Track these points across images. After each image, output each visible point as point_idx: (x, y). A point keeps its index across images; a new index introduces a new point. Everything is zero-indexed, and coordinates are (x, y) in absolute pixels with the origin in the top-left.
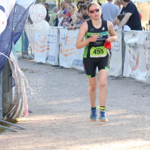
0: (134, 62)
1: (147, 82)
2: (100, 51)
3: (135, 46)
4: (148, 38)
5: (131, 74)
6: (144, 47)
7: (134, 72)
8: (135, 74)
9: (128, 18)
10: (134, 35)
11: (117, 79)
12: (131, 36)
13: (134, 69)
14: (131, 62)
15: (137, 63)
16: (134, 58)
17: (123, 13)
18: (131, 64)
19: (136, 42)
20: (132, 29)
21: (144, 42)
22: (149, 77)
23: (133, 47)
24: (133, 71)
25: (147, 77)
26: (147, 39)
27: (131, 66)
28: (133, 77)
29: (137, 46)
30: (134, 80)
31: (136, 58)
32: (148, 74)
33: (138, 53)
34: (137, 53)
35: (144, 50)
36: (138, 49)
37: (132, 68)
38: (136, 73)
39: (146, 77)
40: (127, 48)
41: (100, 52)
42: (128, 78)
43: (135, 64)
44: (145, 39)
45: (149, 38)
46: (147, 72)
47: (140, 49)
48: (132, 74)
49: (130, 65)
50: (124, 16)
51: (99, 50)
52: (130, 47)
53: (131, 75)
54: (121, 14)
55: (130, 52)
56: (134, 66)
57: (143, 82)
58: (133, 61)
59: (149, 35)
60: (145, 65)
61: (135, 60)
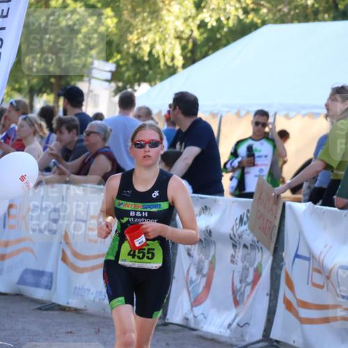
0: (198, 282)
1: (234, 341)
2: (146, 251)
3: (207, 239)
4: (245, 219)
5: (187, 316)
6: (232, 241)
7: (198, 310)
8: (201, 317)
9: (190, 161)
10: (206, 207)
13: (196, 302)
14: (192, 282)
15: (208, 286)
16: (199, 271)
17: (178, 146)
18: (190, 289)
19: (211, 227)
21: (233, 229)
22: (238, 324)
23: (200, 241)
24: (194, 309)
25: (234, 325)
26: (241, 219)
27: (189, 293)
28: (192, 325)
29: (212, 239)
30: (195, 333)
31: (205, 271)
32: (236, 316)
33: (214, 256)
34: (210, 259)
35: (231, 251)
36: (212, 249)
37: (192, 300)
38: (203, 314)
39: (230, 325)
41: (147, 255)
42: (180, 328)
43: (201, 289)
44: (238, 221)
45: (247, 217)
46: (234, 312)
47: (219, 246)
48: (191, 317)
49: (188, 289)
50: (179, 154)
51: (144, 249)
53: (187, 319)
55: (189, 254)
56: (198, 295)
57: (223, 340)
58: (197, 279)
59: (248, 211)
60: (230, 293)
61: (204, 276)
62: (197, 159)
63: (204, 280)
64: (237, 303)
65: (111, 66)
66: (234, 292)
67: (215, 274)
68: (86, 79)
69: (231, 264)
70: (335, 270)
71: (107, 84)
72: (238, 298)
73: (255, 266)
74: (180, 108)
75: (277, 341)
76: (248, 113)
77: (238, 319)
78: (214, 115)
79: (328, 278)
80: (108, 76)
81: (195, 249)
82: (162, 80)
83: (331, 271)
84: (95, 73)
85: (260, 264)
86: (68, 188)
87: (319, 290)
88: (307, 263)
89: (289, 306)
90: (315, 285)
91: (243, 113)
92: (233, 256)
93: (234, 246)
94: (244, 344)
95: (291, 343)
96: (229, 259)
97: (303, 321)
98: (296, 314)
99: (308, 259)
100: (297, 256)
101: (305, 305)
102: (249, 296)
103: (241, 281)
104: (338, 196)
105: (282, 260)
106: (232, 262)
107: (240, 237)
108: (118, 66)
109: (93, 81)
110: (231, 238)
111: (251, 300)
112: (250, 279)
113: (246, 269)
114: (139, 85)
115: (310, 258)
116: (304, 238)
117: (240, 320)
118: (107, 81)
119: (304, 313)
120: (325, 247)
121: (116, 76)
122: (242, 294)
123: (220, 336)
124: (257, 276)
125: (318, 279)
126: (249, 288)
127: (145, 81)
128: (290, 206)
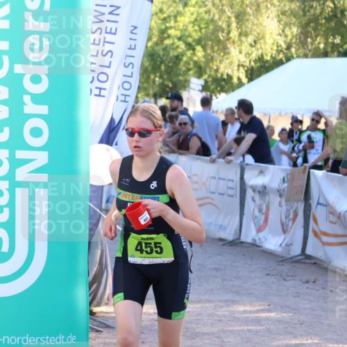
0: (260, 217)
1: (284, 254)
2: (153, 245)
3: (263, 191)
4: (286, 180)
5: (255, 238)
6: (279, 193)
7: (261, 235)
8: (263, 239)
9: (250, 142)
10: (262, 171)
11: (231, 246)
12: (256, 172)
13: (259, 230)
14: (256, 217)
15: (266, 220)
16: (260, 211)
17: (242, 133)
19: (266, 184)
20: (256, 161)
21: (279, 186)
22: (286, 245)
23: (259, 192)
24: (259, 234)
25: (284, 245)
26: (284, 180)
27: (255, 224)
28: (258, 244)
29: (267, 191)
30: (259, 248)
31: (264, 211)
32: (285, 239)
33: (269, 202)
34: (266, 203)
35: (278, 199)
37: (257, 228)
38: (264, 237)
39: (281, 245)
40: (249, 193)
41: (154, 249)
42: (248, 245)
43: (262, 222)
44: (282, 181)
45: (287, 178)
46: (283, 237)
47: (271, 195)
48: (257, 239)
49: (254, 222)
50: (243, 138)
51: (151, 243)
52: (254, 191)
53: (254, 240)
54: (238, 136)
55: (253, 200)
56: (261, 226)
57: (276, 253)
59: (288, 175)
60: (280, 224)
61: (263, 214)
62: (255, 142)
63: (263, 217)
64: (284, 232)
65: (201, 82)
66: (282, 224)
67: (270, 213)
68: (187, 89)
69: (280, 208)
70: (342, 213)
71: (200, 93)
72: (285, 228)
73: (294, 208)
74: (243, 109)
75: (310, 256)
76: (286, 114)
77: (286, 241)
78: (265, 115)
79: (339, 218)
80: (200, 88)
81: (257, 198)
82: (233, 91)
83: (340, 214)
84: (192, 85)
85: (297, 208)
86: (178, 157)
87: (334, 225)
88: (325, 208)
89: (316, 234)
90: (331, 222)
91: (283, 113)
92: (280, 202)
93: (280, 196)
94: (290, 256)
95: (319, 257)
96: (278, 204)
97: (324, 244)
98: (320, 239)
99: (326, 206)
100: (318, 203)
101: (325, 234)
102: (291, 227)
103: (286, 218)
104: (343, 167)
105: (310, 206)
106: (280, 206)
107: (283, 190)
108: (206, 82)
109: (191, 91)
110: (278, 191)
111: (292, 230)
112: (291, 216)
113: (288, 211)
114: (220, 94)
115: (327, 205)
116: (323, 193)
117: (288, 242)
118: (199, 91)
119: (325, 239)
120: (336, 198)
121: (205, 88)
122: (287, 226)
123: (275, 251)
124: (296, 215)
125: (332, 218)
126: (291, 222)
127: (223, 92)
128: (313, 173)
